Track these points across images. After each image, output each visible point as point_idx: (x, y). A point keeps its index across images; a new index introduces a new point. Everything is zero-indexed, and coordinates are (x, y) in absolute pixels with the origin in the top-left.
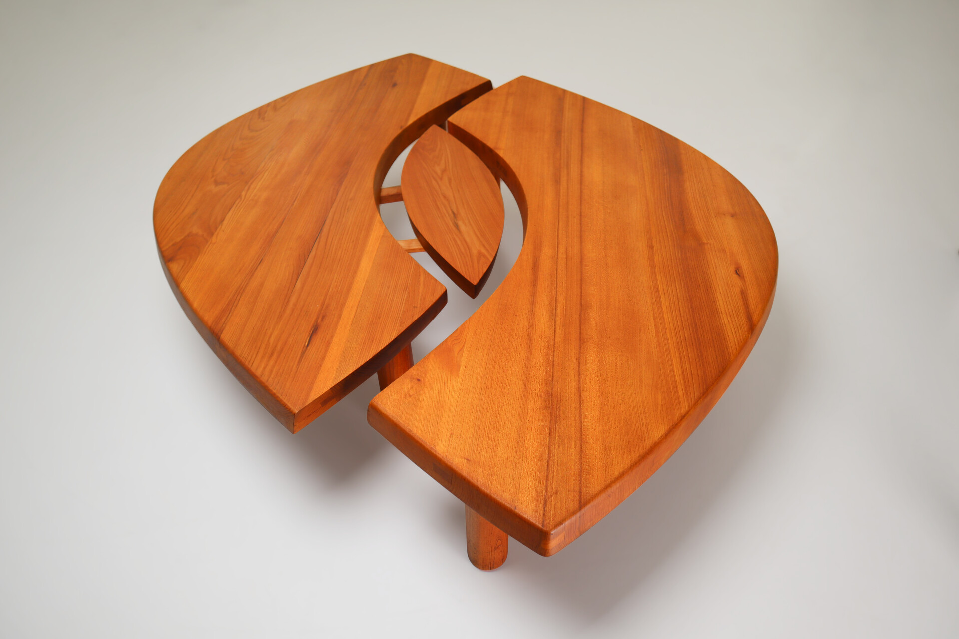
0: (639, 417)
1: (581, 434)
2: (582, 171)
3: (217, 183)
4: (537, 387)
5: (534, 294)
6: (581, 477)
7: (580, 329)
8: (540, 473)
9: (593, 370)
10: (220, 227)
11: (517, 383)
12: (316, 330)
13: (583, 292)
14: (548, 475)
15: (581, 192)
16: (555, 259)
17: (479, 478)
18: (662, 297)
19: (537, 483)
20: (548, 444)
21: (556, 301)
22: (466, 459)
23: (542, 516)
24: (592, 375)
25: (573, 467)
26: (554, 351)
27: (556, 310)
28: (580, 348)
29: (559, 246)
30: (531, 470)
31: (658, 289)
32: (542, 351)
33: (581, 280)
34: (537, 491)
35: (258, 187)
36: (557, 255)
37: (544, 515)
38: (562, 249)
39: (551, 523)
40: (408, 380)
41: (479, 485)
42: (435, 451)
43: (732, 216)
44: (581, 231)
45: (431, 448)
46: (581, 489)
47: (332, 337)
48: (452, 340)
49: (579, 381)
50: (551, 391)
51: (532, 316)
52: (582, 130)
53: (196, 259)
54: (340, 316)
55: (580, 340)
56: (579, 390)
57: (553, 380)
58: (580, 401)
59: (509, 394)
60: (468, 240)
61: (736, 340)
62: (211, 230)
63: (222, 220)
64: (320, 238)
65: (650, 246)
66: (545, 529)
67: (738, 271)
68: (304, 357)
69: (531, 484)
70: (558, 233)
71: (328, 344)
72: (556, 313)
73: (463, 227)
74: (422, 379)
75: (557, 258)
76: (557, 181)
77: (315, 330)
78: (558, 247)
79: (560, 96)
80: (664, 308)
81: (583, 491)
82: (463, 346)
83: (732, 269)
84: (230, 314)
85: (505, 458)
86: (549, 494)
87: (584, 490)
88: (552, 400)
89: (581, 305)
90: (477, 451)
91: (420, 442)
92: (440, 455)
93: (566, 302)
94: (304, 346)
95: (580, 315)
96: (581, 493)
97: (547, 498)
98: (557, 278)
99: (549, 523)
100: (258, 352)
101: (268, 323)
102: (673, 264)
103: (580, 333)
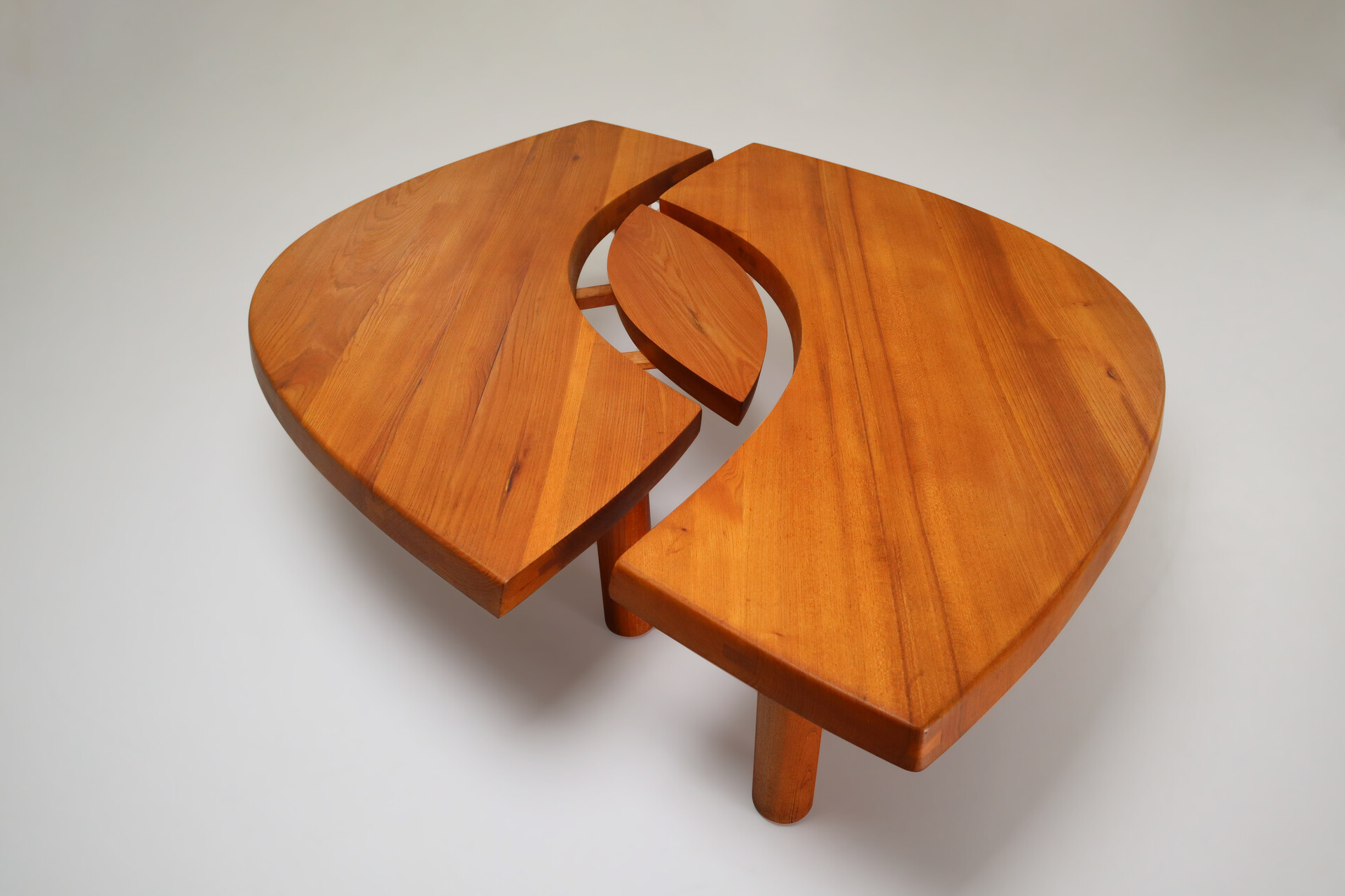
0: (1018, 565)
1: (940, 592)
2: (863, 256)
3: (338, 285)
4: (861, 531)
5: (830, 410)
6: (952, 651)
7: (907, 454)
8: (891, 648)
9: (937, 506)
10: (352, 339)
11: (831, 528)
12: (519, 469)
13: (900, 406)
14: (903, 650)
15: (868, 281)
16: (850, 364)
17: (801, 659)
18: (1013, 408)
19: (889, 663)
20: (893, 608)
21: (864, 419)
22: (778, 634)
23: (907, 707)
24: (937, 512)
25: (937, 637)
26: (875, 483)
27: (866, 430)
28: (912, 478)
29: (853, 348)
30: (877, 644)
31: (1004, 398)
32: (858, 484)
33: (894, 390)
34: (892, 673)
35: (400, 288)
36: (852, 360)
37: (909, 705)
38: (857, 353)
39: (923, 717)
40: (668, 531)
41: (802, 669)
42: (728, 626)
43: (1086, 305)
44: (879, 329)
45: (721, 621)
46: (956, 666)
47: (544, 477)
48: (723, 474)
49: (921, 522)
50: (883, 536)
51: (833, 439)
52: (852, 206)
53: (322, 384)
54: (550, 450)
55: (910, 468)
56: (924, 534)
57: (882, 521)
58: (928, 548)
59: (821, 542)
60: (720, 345)
61: (1130, 461)
62: (339, 344)
63: (354, 332)
64: (503, 349)
65: (981, 346)
66: (914, 725)
67: (1110, 373)
68: (506, 505)
69: (881, 663)
70: (847, 332)
71: (540, 487)
72: (866, 434)
73: (709, 330)
74: (688, 527)
75: (853, 365)
76: (831, 269)
77: (516, 470)
78: (851, 350)
79: (812, 166)
80: (1020, 424)
81: (960, 670)
82: (742, 482)
83: (1102, 371)
84: (384, 453)
85: (835, 630)
86: (911, 676)
87: (961, 668)
88: (886, 548)
89: (900, 422)
90: (790, 622)
91: (702, 613)
92: (736, 630)
93: (878, 419)
94: (504, 491)
95: (903, 436)
96: (957, 672)
97: (909, 681)
98: (858, 390)
99: (920, 717)
100: (434, 502)
101: (443, 463)
102: (1018, 366)
103: (908, 459)
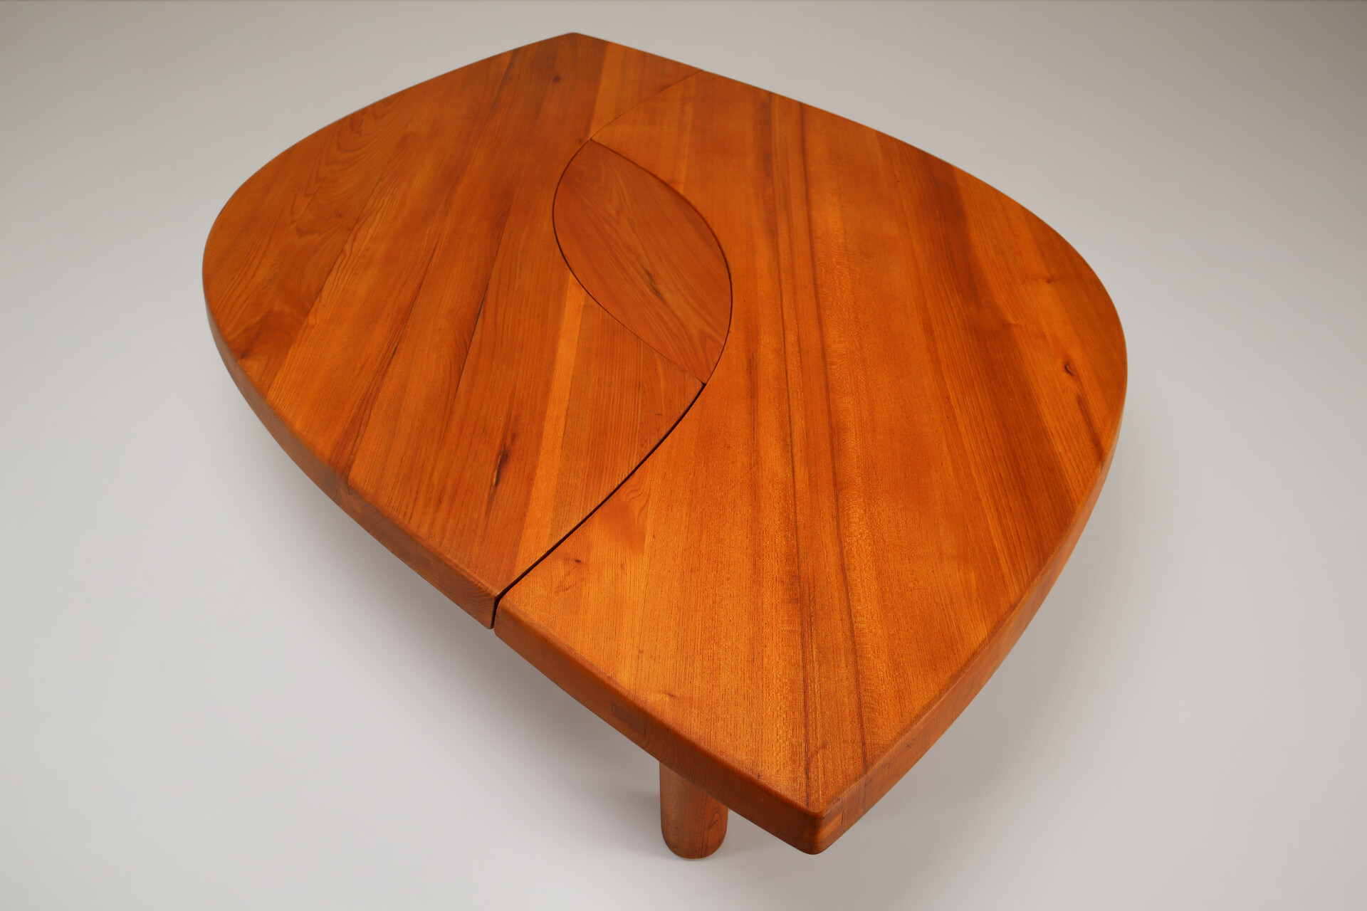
0: (944, 610)
1: (854, 643)
2: (809, 216)
4: (774, 566)
5: (753, 411)
6: (861, 717)
7: (834, 467)
8: (793, 713)
9: (861, 533)
11: (740, 560)
13: (832, 406)
14: (806, 716)
15: (812, 247)
16: (782, 352)
17: (694, 726)
18: (957, 411)
19: (790, 731)
20: (801, 662)
21: (790, 422)
22: (669, 695)
23: (804, 788)
24: (860, 542)
25: (846, 700)
26: (795, 505)
27: (791, 437)
28: (837, 499)
29: (786, 333)
30: (778, 708)
31: (948, 398)
32: (776, 505)
33: (827, 386)
34: (792, 746)
36: (785, 348)
37: (807, 785)
38: (791, 338)
39: (821, 801)
40: (560, 563)
41: (694, 738)
42: (616, 683)
43: (1048, 282)
44: (818, 308)
45: (609, 678)
46: (863, 737)
48: (628, 491)
49: (841, 553)
50: (797, 572)
51: (754, 449)
52: (803, 152)
55: (835, 485)
56: (844, 569)
57: (798, 553)
58: (847, 588)
59: (728, 579)
61: (1080, 479)
65: (929, 332)
66: (811, 810)
67: (1068, 368)
69: (780, 732)
70: (782, 313)
72: (791, 441)
73: (667, 295)
74: (583, 559)
75: (785, 353)
76: (773, 232)
78: (784, 334)
79: (763, 101)
80: (962, 430)
81: (868, 742)
82: (647, 501)
83: (1059, 364)
85: (733, 690)
86: (813, 749)
87: (868, 738)
88: (800, 586)
89: (831, 427)
90: (685, 679)
91: (588, 666)
92: (624, 688)
93: (806, 423)
95: (832, 444)
96: (864, 744)
97: (809, 755)
98: (787, 386)
99: (818, 800)
102: (967, 357)
103: (834, 474)
